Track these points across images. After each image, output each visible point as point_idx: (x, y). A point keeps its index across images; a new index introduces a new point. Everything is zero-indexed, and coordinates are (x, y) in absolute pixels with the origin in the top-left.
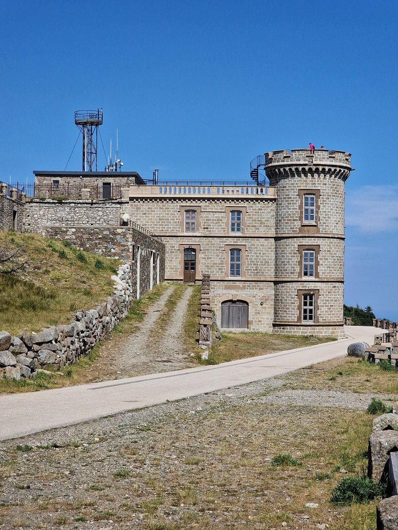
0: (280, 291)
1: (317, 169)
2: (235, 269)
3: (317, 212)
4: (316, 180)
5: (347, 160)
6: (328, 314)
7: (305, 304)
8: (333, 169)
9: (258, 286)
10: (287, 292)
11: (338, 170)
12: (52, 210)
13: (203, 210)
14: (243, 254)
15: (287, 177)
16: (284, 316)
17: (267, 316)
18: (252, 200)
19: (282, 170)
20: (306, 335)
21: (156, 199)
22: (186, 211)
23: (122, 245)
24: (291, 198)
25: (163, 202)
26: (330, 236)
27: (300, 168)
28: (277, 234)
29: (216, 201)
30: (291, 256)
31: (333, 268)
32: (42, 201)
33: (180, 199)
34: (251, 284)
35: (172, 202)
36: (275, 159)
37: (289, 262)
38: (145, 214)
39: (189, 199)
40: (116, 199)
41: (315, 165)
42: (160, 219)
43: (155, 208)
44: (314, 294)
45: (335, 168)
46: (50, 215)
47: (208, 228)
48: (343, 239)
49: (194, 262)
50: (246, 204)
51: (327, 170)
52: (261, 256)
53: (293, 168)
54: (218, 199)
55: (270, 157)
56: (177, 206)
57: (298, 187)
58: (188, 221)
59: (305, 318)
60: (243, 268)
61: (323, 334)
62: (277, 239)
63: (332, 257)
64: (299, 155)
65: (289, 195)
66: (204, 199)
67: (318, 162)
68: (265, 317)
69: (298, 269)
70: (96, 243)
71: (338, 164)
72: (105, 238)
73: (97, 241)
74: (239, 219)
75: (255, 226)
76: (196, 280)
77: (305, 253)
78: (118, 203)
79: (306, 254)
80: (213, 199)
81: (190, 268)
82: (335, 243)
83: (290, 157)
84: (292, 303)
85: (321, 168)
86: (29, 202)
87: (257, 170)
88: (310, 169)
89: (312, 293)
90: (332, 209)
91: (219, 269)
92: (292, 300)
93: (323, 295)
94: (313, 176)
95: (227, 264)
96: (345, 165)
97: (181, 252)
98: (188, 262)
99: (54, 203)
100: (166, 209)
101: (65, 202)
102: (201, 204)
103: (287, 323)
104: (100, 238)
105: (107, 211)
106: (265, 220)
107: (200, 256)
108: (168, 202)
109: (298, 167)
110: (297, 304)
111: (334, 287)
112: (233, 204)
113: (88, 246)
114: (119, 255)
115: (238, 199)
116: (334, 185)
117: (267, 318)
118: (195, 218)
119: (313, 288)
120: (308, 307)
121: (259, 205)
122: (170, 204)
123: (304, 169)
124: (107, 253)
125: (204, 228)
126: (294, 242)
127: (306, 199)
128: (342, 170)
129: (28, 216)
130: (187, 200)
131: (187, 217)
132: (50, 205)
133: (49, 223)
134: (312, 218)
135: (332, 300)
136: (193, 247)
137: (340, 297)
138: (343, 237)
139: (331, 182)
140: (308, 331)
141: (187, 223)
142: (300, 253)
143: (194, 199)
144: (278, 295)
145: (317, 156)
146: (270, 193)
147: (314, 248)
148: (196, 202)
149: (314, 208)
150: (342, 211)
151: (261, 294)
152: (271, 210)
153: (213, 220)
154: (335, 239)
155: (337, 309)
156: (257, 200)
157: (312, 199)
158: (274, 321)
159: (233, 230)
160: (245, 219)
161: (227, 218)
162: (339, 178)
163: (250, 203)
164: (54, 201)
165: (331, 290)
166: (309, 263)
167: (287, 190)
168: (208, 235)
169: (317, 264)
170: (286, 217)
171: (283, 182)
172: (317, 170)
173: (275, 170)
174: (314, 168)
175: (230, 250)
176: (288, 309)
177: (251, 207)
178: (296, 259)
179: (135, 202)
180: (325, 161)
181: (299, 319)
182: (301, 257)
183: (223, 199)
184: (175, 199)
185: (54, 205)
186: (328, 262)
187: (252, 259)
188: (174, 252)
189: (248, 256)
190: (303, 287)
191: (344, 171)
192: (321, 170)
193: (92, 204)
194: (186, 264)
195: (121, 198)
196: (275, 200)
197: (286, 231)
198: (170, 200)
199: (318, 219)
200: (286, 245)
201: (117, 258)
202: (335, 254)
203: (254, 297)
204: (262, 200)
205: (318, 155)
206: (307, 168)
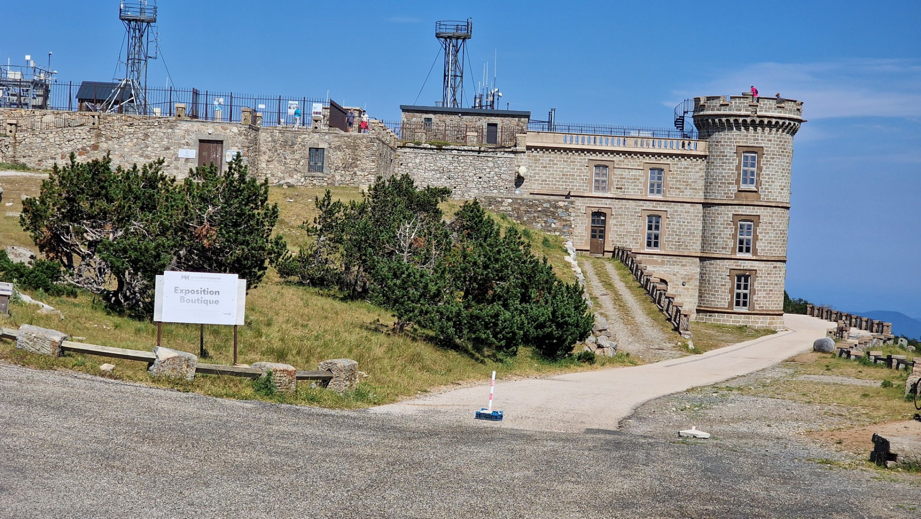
0: (708, 269)
1: (762, 122)
2: (653, 241)
3: (758, 175)
4: (760, 135)
5: (798, 110)
6: (766, 301)
7: (739, 287)
8: (781, 122)
9: (680, 262)
10: (716, 271)
11: (787, 124)
12: (430, 158)
13: (616, 166)
14: (663, 223)
15: (723, 129)
16: (712, 301)
17: (690, 300)
18: (677, 155)
19: (717, 120)
20: (738, 324)
21: (559, 149)
22: (595, 166)
23: (564, 220)
24: (726, 156)
25: (568, 153)
26: (773, 204)
27: (741, 120)
28: (706, 199)
29: (633, 155)
30: (724, 228)
31: (774, 244)
32: (417, 146)
33: (589, 151)
34: (671, 259)
35: (579, 154)
36: (709, 107)
37: (720, 234)
38: (544, 167)
39: (600, 152)
40: (510, 148)
41: (759, 117)
42: (563, 175)
43: (558, 161)
44: (749, 276)
45: (783, 121)
46: (428, 165)
47: (621, 188)
48: (788, 208)
49: (603, 229)
50: (670, 161)
51: (774, 123)
52: (686, 226)
53: (732, 120)
54: (636, 153)
55: (702, 103)
56: (585, 159)
57: (736, 143)
58: (597, 178)
59: (738, 304)
60: (662, 240)
61: (760, 325)
62: (706, 205)
63: (774, 230)
64: (740, 103)
65: (724, 152)
66: (618, 153)
67: (763, 113)
68: (687, 300)
69: (731, 244)
70: (534, 217)
71: (787, 115)
72: (545, 211)
73: (535, 215)
74: (660, 179)
75: (679, 188)
76: (604, 251)
77: (741, 225)
78: (512, 152)
79: (742, 227)
80: (630, 153)
81: (598, 236)
82: (779, 213)
83: (728, 105)
84: (722, 285)
85: (766, 121)
86: (401, 147)
87: (683, 117)
88: (753, 121)
89: (747, 274)
90: (777, 172)
91: (634, 239)
92: (722, 282)
93: (761, 277)
94: (755, 130)
95: (643, 233)
96: (795, 117)
97: (587, 217)
98: (596, 228)
99: (432, 149)
100: (571, 162)
101: (446, 148)
102: (615, 159)
103: (715, 310)
104: (539, 211)
105: (499, 162)
106: (692, 182)
107: (611, 223)
108: (573, 154)
109: (737, 118)
110: (729, 286)
111: (775, 267)
112: (653, 160)
113: (525, 219)
114: (560, 231)
115: (659, 155)
116: (781, 142)
117: (690, 302)
118: (606, 174)
119: (749, 268)
120: (742, 291)
121: (684, 162)
122: (576, 157)
123: (745, 121)
124: (547, 228)
125: (617, 188)
126: (728, 211)
127: (746, 158)
128: (792, 123)
129: (401, 164)
130: (597, 153)
131: (596, 174)
132: (426, 152)
133: (427, 174)
134: (752, 182)
135: (772, 284)
136: (603, 210)
137: (781, 280)
138: (788, 205)
139: (778, 138)
140: (741, 321)
141: (596, 181)
142: (735, 224)
143: (606, 152)
144: (705, 274)
145: (762, 105)
146: (701, 148)
147: (752, 218)
148: (609, 156)
149: (755, 169)
150: (788, 173)
151: (683, 271)
152: (701, 169)
153: (628, 179)
154: (779, 209)
155: (777, 294)
156: (683, 156)
157: (753, 158)
158: (698, 306)
159: (652, 191)
160: (668, 178)
161: (645, 177)
162: (788, 133)
163: (674, 159)
164: (432, 147)
165: (771, 270)
166: (745, 237)
167: (722, 145)
168: (621, 197)
169: (756, 238)
170: (719, 179)
171: (716, 136)
172: (761, 124)
173: (707, 120)
174: (758, 120)
175: (648, 216)
176: (717, 291)
177: (676, 164)
178: (730, 231)
179: (533, 152)
180: (773, 112)
181: (731, 305)
182: (736, 229)
183: (642, 154)
184: (583, 150)
185: (431, 152)
186: (769, 236)
187: (673, 228)
188: (579, 216)
189: (670, 224)
190: (738, 266)
191: (794, 124)
192: (766, 122)
193: (479, 152)
194: (593, 231)
195: (515, 146)
196: (705, 157)
197: (719, 197)
198: (576, 152)
199: (759, 184)
200: (718, 214)
201: (557, 234)
202: (779, 227)
203: (675, 275)
204: (689, 156)
205: (764, 104)
206: (749, 120)
